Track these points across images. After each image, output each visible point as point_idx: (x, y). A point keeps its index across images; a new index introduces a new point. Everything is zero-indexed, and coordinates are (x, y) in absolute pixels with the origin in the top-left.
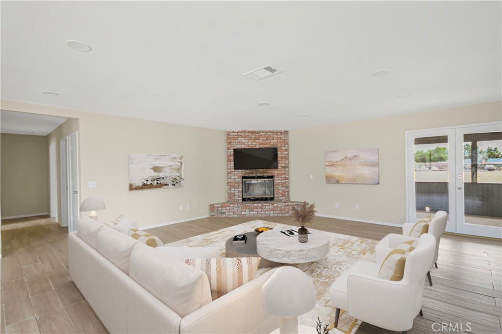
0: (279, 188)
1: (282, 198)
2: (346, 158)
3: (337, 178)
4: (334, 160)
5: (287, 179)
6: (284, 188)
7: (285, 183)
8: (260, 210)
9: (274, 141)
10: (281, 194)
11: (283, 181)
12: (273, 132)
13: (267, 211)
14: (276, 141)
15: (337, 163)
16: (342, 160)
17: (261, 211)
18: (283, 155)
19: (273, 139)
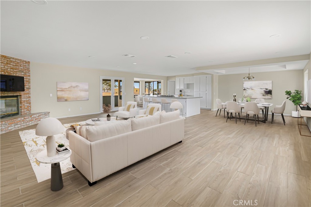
0: (25, 105)
1: (27, 112)
2: (72, 86)
3: (66, 98)
4: (64, 87)
5: (30, 97)
6: (28, 104)
7: (28, 100)
8: (22, 122)
9: (21, 68)
10: (26, 109)
11: (27, 99)
12: (21, 60)
13: (27, 122)
14: (23, 68)
15: (65, 89)
16: (69, 88)
17: (24, 123)
18: (27, 80)
19: (21, 66)
